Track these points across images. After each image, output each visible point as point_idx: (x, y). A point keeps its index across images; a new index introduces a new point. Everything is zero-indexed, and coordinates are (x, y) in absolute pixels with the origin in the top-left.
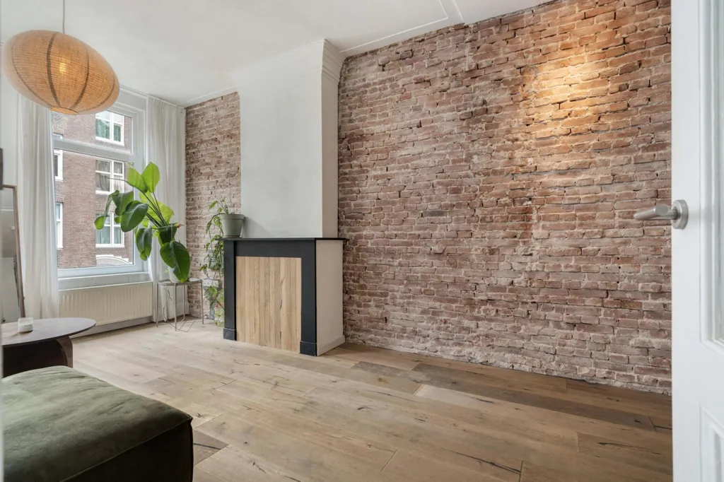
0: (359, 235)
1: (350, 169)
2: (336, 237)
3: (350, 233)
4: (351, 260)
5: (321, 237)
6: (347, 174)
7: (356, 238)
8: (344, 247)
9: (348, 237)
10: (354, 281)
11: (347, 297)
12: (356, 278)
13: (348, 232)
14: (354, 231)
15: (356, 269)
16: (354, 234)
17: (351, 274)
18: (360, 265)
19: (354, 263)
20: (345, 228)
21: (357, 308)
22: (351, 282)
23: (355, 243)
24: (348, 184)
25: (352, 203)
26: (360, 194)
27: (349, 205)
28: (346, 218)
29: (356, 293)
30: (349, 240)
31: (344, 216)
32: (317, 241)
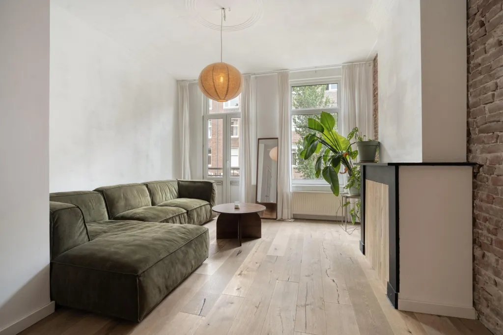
0: (497, 157)
1: (484, 56)
2: (465, 161)
3: (485, 155)
4: (484, 197)
5: (421, 161)
6: (480, 64)
7: (492, 162)
8: (475, 176)
9: (480, 161)
10: (489, 230)
11: (478, 253)
12: (492, 227)
13: (482, 152)
14: (490, 152)
15: (491, 212)
16: (489, 156)
17: (486, 220)
18: (498, 207)
19: (488, 202)
20: (476, 147)
21: (493, 277)
22: (485, 232)
23: (491, 171)
24: (481, 80)
25: (487, 107)
26: (498, 91)
27: (482, 112)
28: (481, 131)
29: (493, 252)
30: (481, 166)
31: (477, 129)
32: (401, 168)
